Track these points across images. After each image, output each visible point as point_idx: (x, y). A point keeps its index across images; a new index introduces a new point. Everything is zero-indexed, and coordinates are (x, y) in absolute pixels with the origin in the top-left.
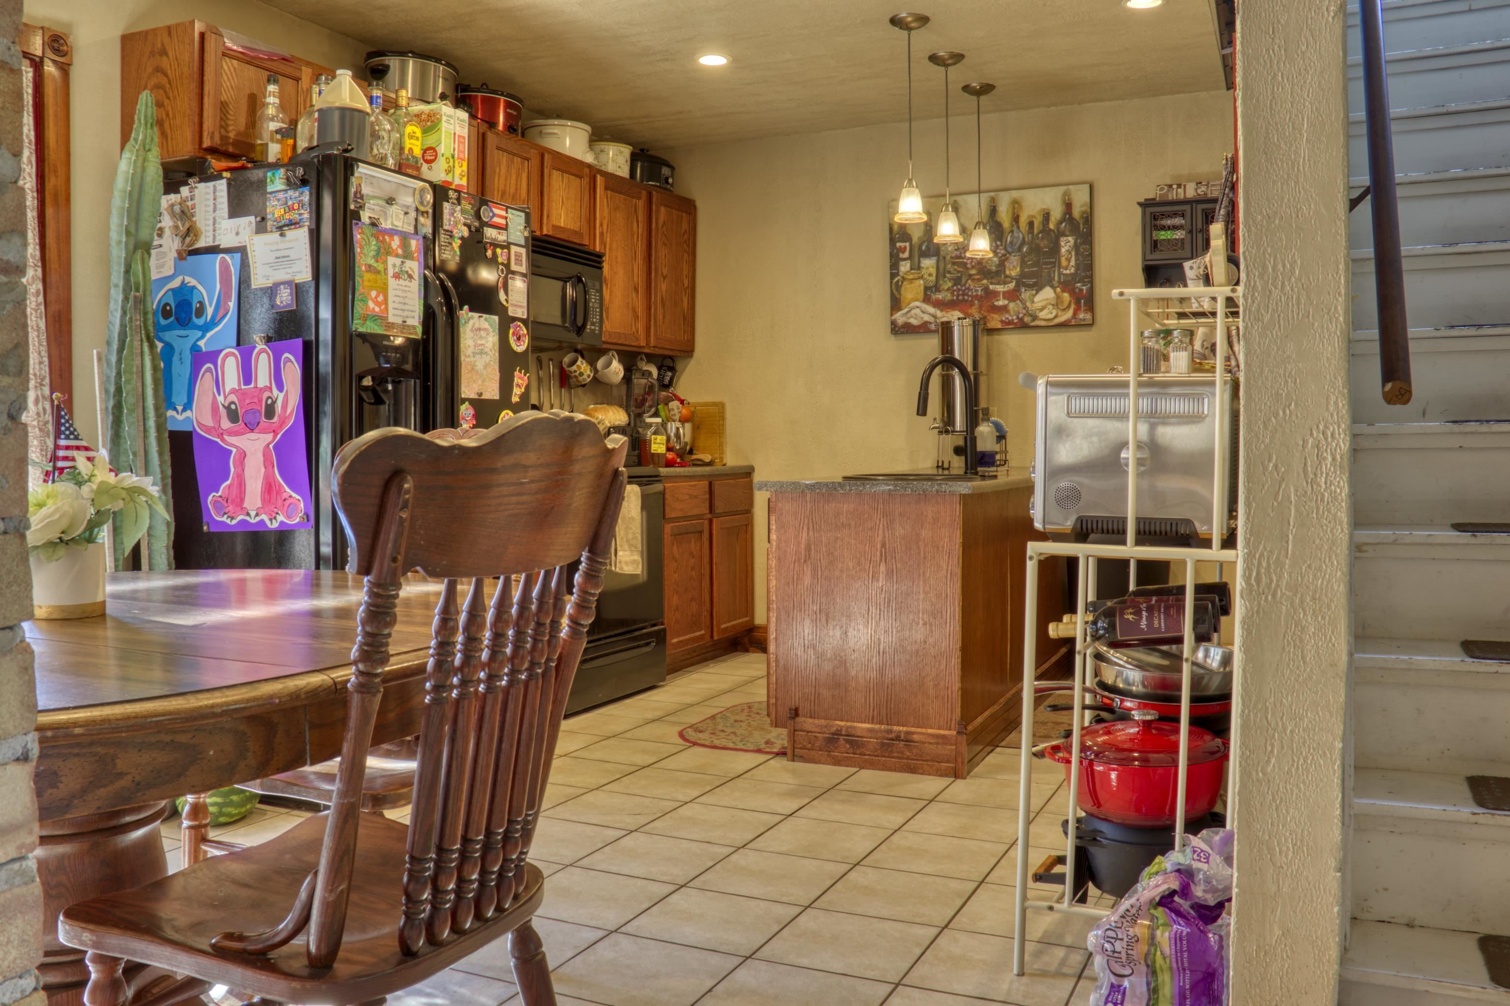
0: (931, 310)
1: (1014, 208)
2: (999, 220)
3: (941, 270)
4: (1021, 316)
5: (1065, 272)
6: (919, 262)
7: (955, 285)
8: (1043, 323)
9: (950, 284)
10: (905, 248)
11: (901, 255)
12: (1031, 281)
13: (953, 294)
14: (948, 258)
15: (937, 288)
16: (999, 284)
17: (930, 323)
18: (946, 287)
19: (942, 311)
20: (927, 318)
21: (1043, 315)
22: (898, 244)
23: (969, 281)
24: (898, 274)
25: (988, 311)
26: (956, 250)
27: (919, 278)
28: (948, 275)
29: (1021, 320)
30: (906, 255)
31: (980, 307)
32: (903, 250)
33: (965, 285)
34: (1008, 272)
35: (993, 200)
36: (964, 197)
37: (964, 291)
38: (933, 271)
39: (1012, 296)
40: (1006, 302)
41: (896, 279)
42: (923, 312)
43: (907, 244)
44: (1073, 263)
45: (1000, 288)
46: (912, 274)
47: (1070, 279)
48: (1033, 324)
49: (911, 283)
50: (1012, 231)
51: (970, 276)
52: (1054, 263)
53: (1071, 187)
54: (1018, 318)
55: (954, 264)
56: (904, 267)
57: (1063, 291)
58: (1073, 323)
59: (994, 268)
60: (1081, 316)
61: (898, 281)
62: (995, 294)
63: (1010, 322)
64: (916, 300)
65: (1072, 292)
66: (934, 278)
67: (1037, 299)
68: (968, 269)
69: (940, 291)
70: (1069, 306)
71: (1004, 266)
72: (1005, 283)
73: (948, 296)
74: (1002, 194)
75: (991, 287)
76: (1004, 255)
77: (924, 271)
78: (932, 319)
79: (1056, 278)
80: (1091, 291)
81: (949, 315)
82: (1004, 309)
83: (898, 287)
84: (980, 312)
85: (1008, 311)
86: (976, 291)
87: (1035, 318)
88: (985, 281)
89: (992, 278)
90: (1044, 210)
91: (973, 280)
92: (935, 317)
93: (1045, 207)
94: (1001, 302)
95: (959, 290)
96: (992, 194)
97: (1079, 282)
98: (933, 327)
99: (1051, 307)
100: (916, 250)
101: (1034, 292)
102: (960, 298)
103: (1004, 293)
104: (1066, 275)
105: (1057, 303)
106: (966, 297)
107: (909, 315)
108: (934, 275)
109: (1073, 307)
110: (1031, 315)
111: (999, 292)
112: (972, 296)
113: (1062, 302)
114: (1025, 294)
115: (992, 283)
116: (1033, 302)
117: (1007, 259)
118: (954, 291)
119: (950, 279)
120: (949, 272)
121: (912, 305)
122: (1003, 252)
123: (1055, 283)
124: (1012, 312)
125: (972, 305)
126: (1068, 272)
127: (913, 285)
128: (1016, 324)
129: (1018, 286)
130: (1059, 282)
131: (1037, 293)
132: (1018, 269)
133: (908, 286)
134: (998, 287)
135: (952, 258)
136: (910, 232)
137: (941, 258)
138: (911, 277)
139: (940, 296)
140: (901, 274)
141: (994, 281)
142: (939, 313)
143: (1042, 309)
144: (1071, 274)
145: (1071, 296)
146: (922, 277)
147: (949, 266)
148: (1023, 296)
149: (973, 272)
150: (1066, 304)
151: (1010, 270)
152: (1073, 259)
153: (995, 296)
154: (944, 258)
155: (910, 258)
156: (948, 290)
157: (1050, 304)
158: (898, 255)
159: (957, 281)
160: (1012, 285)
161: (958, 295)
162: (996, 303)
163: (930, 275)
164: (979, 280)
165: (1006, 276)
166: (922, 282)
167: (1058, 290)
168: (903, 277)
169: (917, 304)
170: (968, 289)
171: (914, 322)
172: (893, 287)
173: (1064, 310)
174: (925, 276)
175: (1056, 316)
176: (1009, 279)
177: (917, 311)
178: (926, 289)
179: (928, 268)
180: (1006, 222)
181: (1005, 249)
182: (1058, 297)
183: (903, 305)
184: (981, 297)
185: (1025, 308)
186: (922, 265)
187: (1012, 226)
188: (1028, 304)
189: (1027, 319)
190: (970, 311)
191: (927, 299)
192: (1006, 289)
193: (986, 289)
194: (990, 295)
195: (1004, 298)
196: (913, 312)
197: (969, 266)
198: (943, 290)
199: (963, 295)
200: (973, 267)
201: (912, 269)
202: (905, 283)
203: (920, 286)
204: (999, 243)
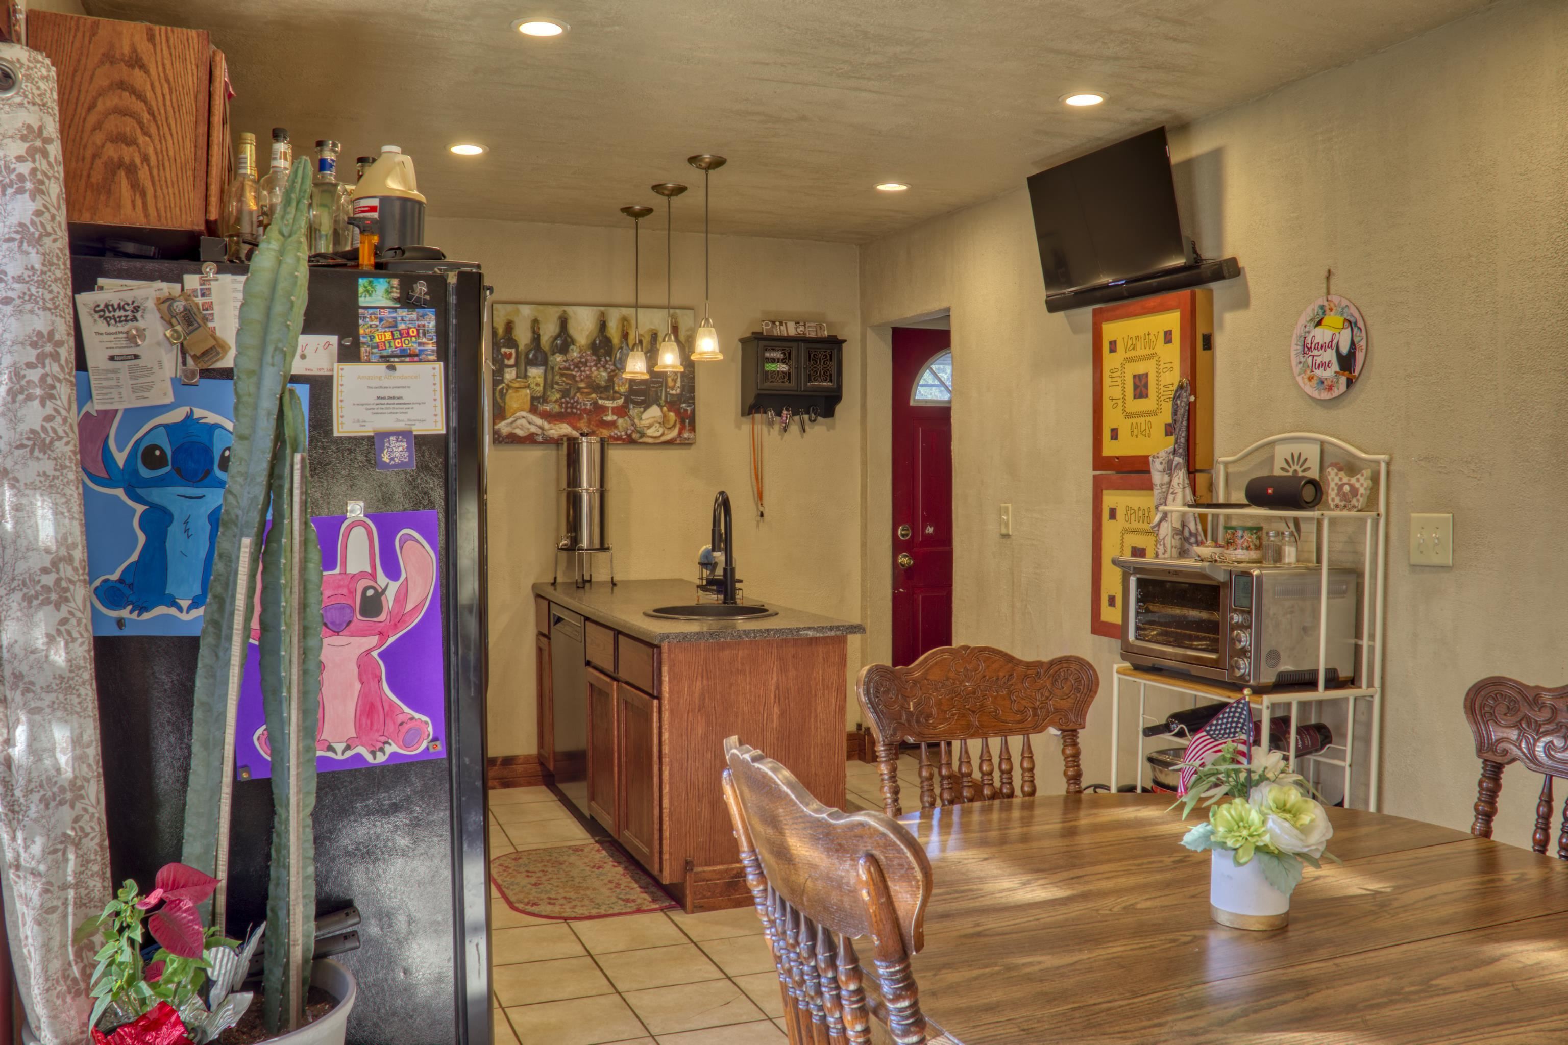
0: (538, 421)
1: (623, 326)
2: (609, 335)
3: (549, 381)
4: (629, 432)
5: (671, 392)
6: (526, 370)
7: (563, 397)
8: (650, 440)
9: (558, 396)
12: (639, 399)
13: (561, 406)
14: (556, 369)
15: (544, 399)
16: (608, 399)
17: (537, 435)
18: (554, 399)
19: (549, 422)
20: (533, 429)
21: (650, 432)
23: (578, 395)
24: (502, 381)
25: (597, 426)
26: (565, 361)
27: (525, 387)
28: (556, 386)
29: (629, 436)
30: (512, 362)
31: (589, 421)
32: (509, 356)
33: (573, 398)
34: (616, 388)
35: (603, 314)
36: (575, 308)
37: (572, 404)
38: (540, 380)
39: (621, 411)
40: (615, 418)
41: (500, 387)
42: (530, 423)
44: (678, 384)
45: (609, 404)
46: (518, 382)
47: (675, 399)
48: (640, 441)
49: (517, 392)
50: (621, 348)
51: (579, 389)
52: (661, 383)
53: (678, 311)
54: (626, 434)
55: (562, 375)
56: (510, 374)
57: (669, 410)
58: (678, 442)
59: (603, 383)
60: (686, 435)
61: (502, 389)
62: (604, 409)
63: (619, 438)
64: (522, 410)
65: (678, 412)
66: (541, 388)
67: (644, 416)
68: (576, 381)
69: (547, 403)
70: (674, 426)
71: (614, 383)
72: (614, 399)
73: (556, 408)
74: (612, 310)
75: (600, 402)
76: (613, 371)
77: (530, 380)
78: (539, 431)
79: (663, 398)
80: (693, 411)
81: (557, 427)
82: (613, 424)
83: (503, 395)
84: (588, 426)
85: (616, 427)
86: (585, 405)
87: (643, 435)
88: (594, 396)
89: (601, 393)
90: (652, 330)
91: (582, 393)
92: (542, 428)
93: (653, 327)
94: (610, 418)
95: (567, 402)
96: (602, 309)
97: (684, 402)
98: (540, 439)
99: (658, 425)
101: (642, 409)
102: (569, 410)
103: (613, 408)
104: (672, 395)
105: (664, 422)
106: (575, 411)
107: (514, 425)
108: (542, 385)
109: (678, 426)
110: (639, 432)
111: (608, 408)
112: (580, 409)
113: (668, 421)
114: (634, 411)
115: (601, 398)
116: (641, 419)
117: (616, 375)
118: (562, 403)
119: (558, 391)
120: (557, 384)
121: (518, 414)
122: (612, 367)
123: (662, 402)
124: (620, 428)
125: (580, 418)
126: (674, 392)
127: (518, 394)
128: (624, 440)
129: (626, 402)
130: (666, 401)
131: (645, 411)
132: (627, 386)
133: (514, 395)
134: (607, 402)
135: (560, 369)
137: (549, 368)
138: (517, 385)
139: (547, 407)
140: (506, 381)
141: (603, 396)
142: (546, 425)
143: (649, 427)
144: (677, 395)
145: (676, 415)
146: (528, 387)
147: (557, 377)
148: (631, 412)
149: (582, 385)
150: (672, 423)
151: (619, 386)
152: (679, 380)
153: (604, 412)
154: (553, 368)
155: (516, 365)
156: (556, 401)
157: (657, 422)
158: (503, 361)
159: (565, 393)
160: (621, 401)
161: (566, 408)
162: (605, 418)
163: (537, 385)
164: (589, 394)
165: (615, 392)
166: (528, 391)
167: (665, 409)
168: (508, 385)
169: (524, 414)
170: (577, 402)
171: (520, 433)
172: (497, 394)
173: (670, 428)
174: (532, 386)
175: (663, 434)
176: (618, 395)
177: (523, 421)
178: (533, 399)
179: (535, 377)
180: (616, 340)
181: (614, 365)
182: (665, 416)
183: (508, 414)
184: (590, 411)
185: (633, 424)
186: (529, 374)
187: (621, 342)
188: (636, 421)
189: (635, 436)
190: (578, 425)
191: (533, 410)
192: (615, 405)
193: (595, 403)
194: (600, 410)
195: (613, 413)
196: (519, 422)
197: (578, 379)
198: (551, 401)
199: (572, 408)
200: (582, 380)
201: (517, 377)
202: (510, 391)
203: (526, 395)
204: (608, 358)
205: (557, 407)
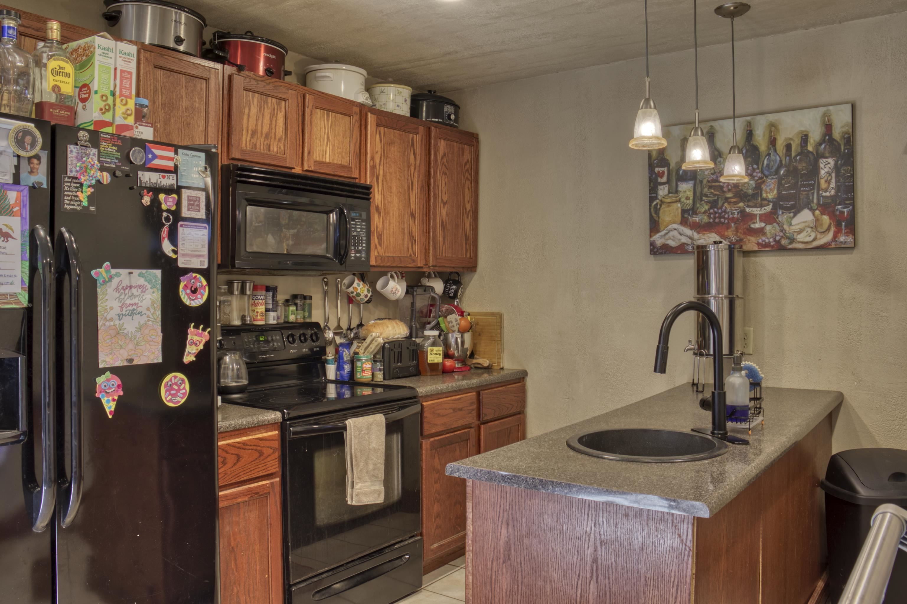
0: (688, 231)
1: (771, 132)
2: (755, 143)
3: (698, 194)
4: (778, 238)
5: (824, 194)
6: (677, 186)
7: (711, 208)
8: (801, 246)
9: (707, 207)
10: (663, 172)
11: (660, 180)
12: (788, 204)
13: (709, 217)
14: (705, 182)
15: (694, 211)
16: (755, 206)
17: (688, 245)
18: (703, 210)
19: (698, 233)
20: (684, 240)
21: (800, 237)
22: (657, 170)
23: (726, 204)
24: (656, 198)
25: (745, 233)
26: (712, 174)
27: (677, 202)
28: (704, 198)
29: (778, 242)
30: (664, 179)
31: (737, 230)
32: (661, 175)
33: (721, 208)
34: (764, 195)
35: (749, 124)
36: (720, 122)
37: (720, 214)
38: (690, 194)
39: (769, 218)
40: (763, 225)
41: (655, 203)
42: (681, 234)
43: (665, 169)
44: (833, 185)
45: (756, 211)
46: (670, 197)
47: (830, 201)
48: (790, 247)
49: (669, 206)
50: (769, 154)
51: (727, 199)
52: (813, 185)
53: (831, 108)
54: (775, 240)
55: (710, 187)
56: (663, 191)
57: (822, 213)
58: (833, 245)
59: (750, 192)
60: (842, 238)
61: (657, 204)
62: (752, 217)
63: (767, 245)
64: (674, 223)
65: (832, 215)
66: (691, 201)
67: (795, 221)
68: (724, 192)
69: (697, 214)
70: (828, 229)
71: (761, 190)
72: (761, 206)
73: (705, 219)
74: (758, 118)
75: (748, 210)
76: (761, 178)
77: (681, 195)
78: (689, 241)
79: (815, 201)
80: (853, 214)
81: (706, 236)
82: (761, 231)
83: (657, 210)
84: (736, 235)
85: (764, 234)
86: (733, 214)
87: (792, 240)
88: (741, 204)
89: (749, 201)
90: (802, 132)
91: (729, 203)
92: (691, 238)
93: (803, 129)
94: (758, 225)
95: (716, 213)
96: (749, 118)
97: (840, 204)
98: (690, 248)
99: (809, 230)
100: (674, 174)
101: (792, 215)
102: (717, 220)
103: (761, 215)
104: (826, 197)
105: (816, 226)
106: (722, 220)
107: (667, 236)
108: (691, 198)
109: (833, 229)
110: (788, 238)
111: (755, 215)
112: (728, 219)
113: (822, 225)
114: (783, 217)
115: (748, 206)
116: (791, 225)
117: (764, 182)
118: (710, 214)
119: (707, 203)
120: (706, 196)
121: (670, 227)
122: (759, 175)
123: (814, 206)
124: (769, 235)
125: (728, 227)
126: (828, 194)
127: (670, 209)
128: (772, 246)
129: (775, 208)
130: (818, 204)
131: (794, 216)
132: (775, 192)
133: (666, 209)
134: (754, 209)
135: (708, 181)
136: (668, 158)
137: (698, 181)
138: (669, 200)
139: (697, 219)
140: (659, 197)
141: (750, 204)
142: (696, 235)
143: (800, 232)
144: (831, 196)
145: (830, 218)
146: (679, 201)
147: (706, 190)
148: (780, 219)
149: (729, 195)
150: (825, 226)
151: (767, 193)
152: (833, 180)
153: (752, 220)
154: (701, 182)
155: (668, 182)
156: (705, 212)
157: (809, 227)
158: (657, 180)
159: (714, 204)
160: (769, 208)
161: (715, 218)
162: (752, 226)
163: (688, 198)
164: (736, 203)
165: (763, 199)
166: (679, 205)
167: (817, 212)
168: (661, 201)
169: (675, 226)
170: (725, 211)
171: (672, 243)
172: (652, 210)
173: (824, 232)
174: (683, 200)
175: (815, 239)
176: (766, 202)
177: (675, 233)
178: (684, 211)
179: (685, 192)
180: (763, 147)
181: (762, 172)
182: (817, 220)
183: (662, 227)
184: (738, 219)
185: (782, 230)
186: (680, 189)
187: (769, 149)
188: (786, 227)
189: (784, 242)
190: (726, 233)
191: (684, 222)
192: (763, 212)
193: (742, 212)
194: (746, 217)
195: (761, 221)
196: (671, 234)
197: (725, 189)
198: (700, 213)
199: (720, 217)
200: (729, 190)
201: (669, 193)
202: (663, 206)
203: (677, 209)
204: (755, 166)
205: (706, 217)
